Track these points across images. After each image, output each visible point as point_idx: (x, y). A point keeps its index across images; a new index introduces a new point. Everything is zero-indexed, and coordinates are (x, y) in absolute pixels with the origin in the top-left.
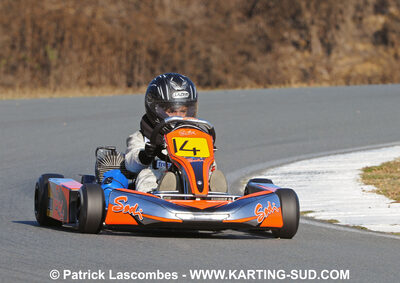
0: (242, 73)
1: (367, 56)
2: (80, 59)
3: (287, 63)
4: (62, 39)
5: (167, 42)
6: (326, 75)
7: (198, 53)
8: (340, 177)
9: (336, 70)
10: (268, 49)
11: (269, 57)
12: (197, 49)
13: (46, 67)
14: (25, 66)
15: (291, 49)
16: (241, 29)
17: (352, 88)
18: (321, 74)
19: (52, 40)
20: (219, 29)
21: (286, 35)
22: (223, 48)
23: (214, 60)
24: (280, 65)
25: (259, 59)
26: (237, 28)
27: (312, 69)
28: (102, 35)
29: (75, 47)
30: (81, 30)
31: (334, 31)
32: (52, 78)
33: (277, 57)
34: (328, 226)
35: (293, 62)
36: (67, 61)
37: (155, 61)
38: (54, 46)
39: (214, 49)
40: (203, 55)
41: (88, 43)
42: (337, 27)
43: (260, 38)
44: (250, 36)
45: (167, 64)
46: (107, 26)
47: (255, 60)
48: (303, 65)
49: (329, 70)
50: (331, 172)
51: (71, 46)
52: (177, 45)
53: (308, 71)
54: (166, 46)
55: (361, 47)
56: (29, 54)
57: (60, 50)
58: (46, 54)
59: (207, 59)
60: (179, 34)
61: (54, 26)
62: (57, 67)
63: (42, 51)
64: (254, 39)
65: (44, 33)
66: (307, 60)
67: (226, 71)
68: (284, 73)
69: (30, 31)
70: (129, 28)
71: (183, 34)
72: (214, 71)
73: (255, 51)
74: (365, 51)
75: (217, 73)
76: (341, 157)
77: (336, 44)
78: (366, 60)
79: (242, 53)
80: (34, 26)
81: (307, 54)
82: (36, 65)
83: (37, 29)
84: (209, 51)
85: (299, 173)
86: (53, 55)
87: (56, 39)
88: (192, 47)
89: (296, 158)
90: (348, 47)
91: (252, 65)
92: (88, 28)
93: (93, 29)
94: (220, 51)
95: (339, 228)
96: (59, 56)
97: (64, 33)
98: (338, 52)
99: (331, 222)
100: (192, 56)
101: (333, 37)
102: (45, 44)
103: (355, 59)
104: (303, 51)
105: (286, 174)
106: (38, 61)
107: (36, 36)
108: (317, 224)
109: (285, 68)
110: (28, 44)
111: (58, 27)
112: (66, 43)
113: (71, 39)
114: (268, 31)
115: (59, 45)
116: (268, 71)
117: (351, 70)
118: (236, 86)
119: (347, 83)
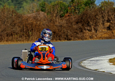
0: (75, 37)
1: (105, 33)
2: (37, 34)
3: (86, 35)
4: (33, 29)
5: (58, 30)
6: (95, 37)
7: (65, 32)
8: (104, 61)
9: (98, 36)
10: (82, 31)
11: (82, 33)
12: (65, 31)
13: (29, 36)
14: (24, 36)
15: (87, 31)
16: (75, 27)
17: (104, 40)
18: (94, 37)
19: (30, 30)
20: (70, 27)
21: (86, 28)
22: (71, 31)
23: (68, 34)
24: (84, 35)
25: (79, 34)
26: (74, 26)
27: (92, 36)
28: (42, 28)
29: (36, 31)
30: (37, 27)
31: (97, 27)
32: (30, 39)
33: (83, 33)
34: (103, 73)
35: (88, 34)
36: (34, 35)
37: (54, 35)
38: (31, 31)
39: (69, 31)
40: (66, 33)
41: (39, 30)
42: (98, 26)
43: (79, 29)
44: (77, 28)
45: (57, 35)
46: (43, 26)
47: (78, 34)
48: (90, 35)
49: (96, 36)
50: (102, 60)
51: (35, 31)
52: (60, 31)
53: (91, 36)
54: (57, 31)
55: (104, 30)
56: (25, 33)
57: (32, 32)
58: (29, 33)
59: (67, 34)
60: (60, 28)
61: (31, 26)
62: (31, 36)
63: (28, 32)
64: (78, 29)
65: (28, 28)
66: (91, 34)
67: (71, 37)
68: (85, 37)
69: (25, 27)
70: (48, 26)
71: (61, 28)
72: (69, 36)
73: (78, 32)
74: (105, 31)
75: (69, 37)
76: (104, 57)
77: (98, 30)
78: (105, 34)
79: (75, 32)
80: (26, 26)
81: (91, 32)
82: (27, 36)
83: (27, 27)
84: (67, 32)
85: (94, 60)
86: (30, 33)
87: (31, 29)
88: (64, 31)
89: (93, 57)
90: (100, 31)
91: (78, 35)
92: (39, 27)
93: (40, 27)
94: (70, 32)
95: (105, 73)
96: (32, 33)
97: (33, 28)
98: (98, 32)
99: (103, 72)
100: (63, 33)
101: (97, 28)
102: (29, 30)
103: (102, 33)
104: (90, 32)
105: (91, 60)
106: (27, 35)
107: (26, 28)
108: (100, 72)
109: (86, 36)
110: (25, 31)
111: (32, 26)
112: (34, 30)
113: (35, 29)
114: (81, 27)
115: (32, 31)
116: (82, 37)
117: (101, 36)
118: (74, 40)
119: (103, 39)
